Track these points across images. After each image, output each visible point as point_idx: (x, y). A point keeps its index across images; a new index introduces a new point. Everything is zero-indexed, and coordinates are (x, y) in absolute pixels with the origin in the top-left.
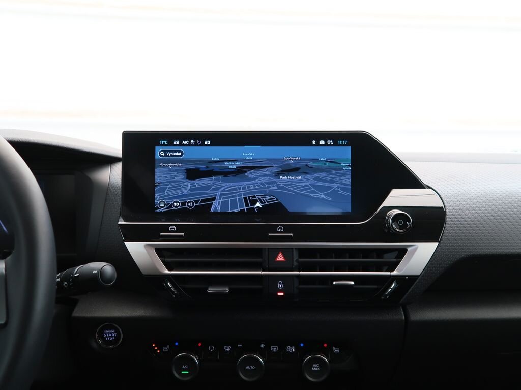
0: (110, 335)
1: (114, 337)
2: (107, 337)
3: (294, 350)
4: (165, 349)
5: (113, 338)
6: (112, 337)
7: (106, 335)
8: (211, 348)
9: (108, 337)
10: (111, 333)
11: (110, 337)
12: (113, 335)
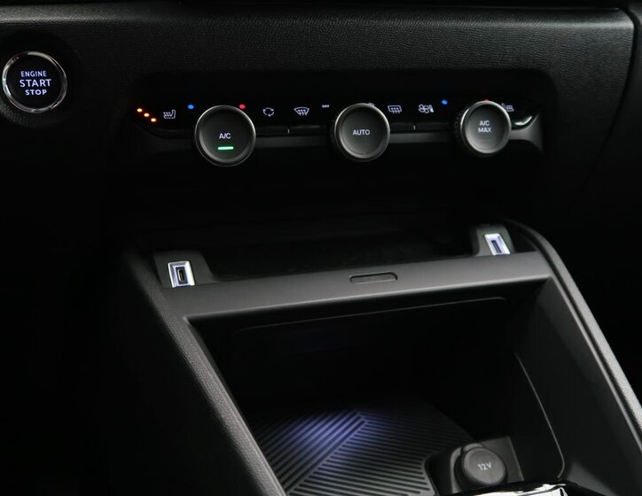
0: (35, 83)
1: (47, 88)
2: (29, 88)
3: (432, 111)
4: (166, 115)
5: (44, 91)
6: (41, 88)
7: (26, 83)
8: (268, 112)
9: (31, 88)
10: (38, 79)
11: (35, 88)
12: (42, 83)
